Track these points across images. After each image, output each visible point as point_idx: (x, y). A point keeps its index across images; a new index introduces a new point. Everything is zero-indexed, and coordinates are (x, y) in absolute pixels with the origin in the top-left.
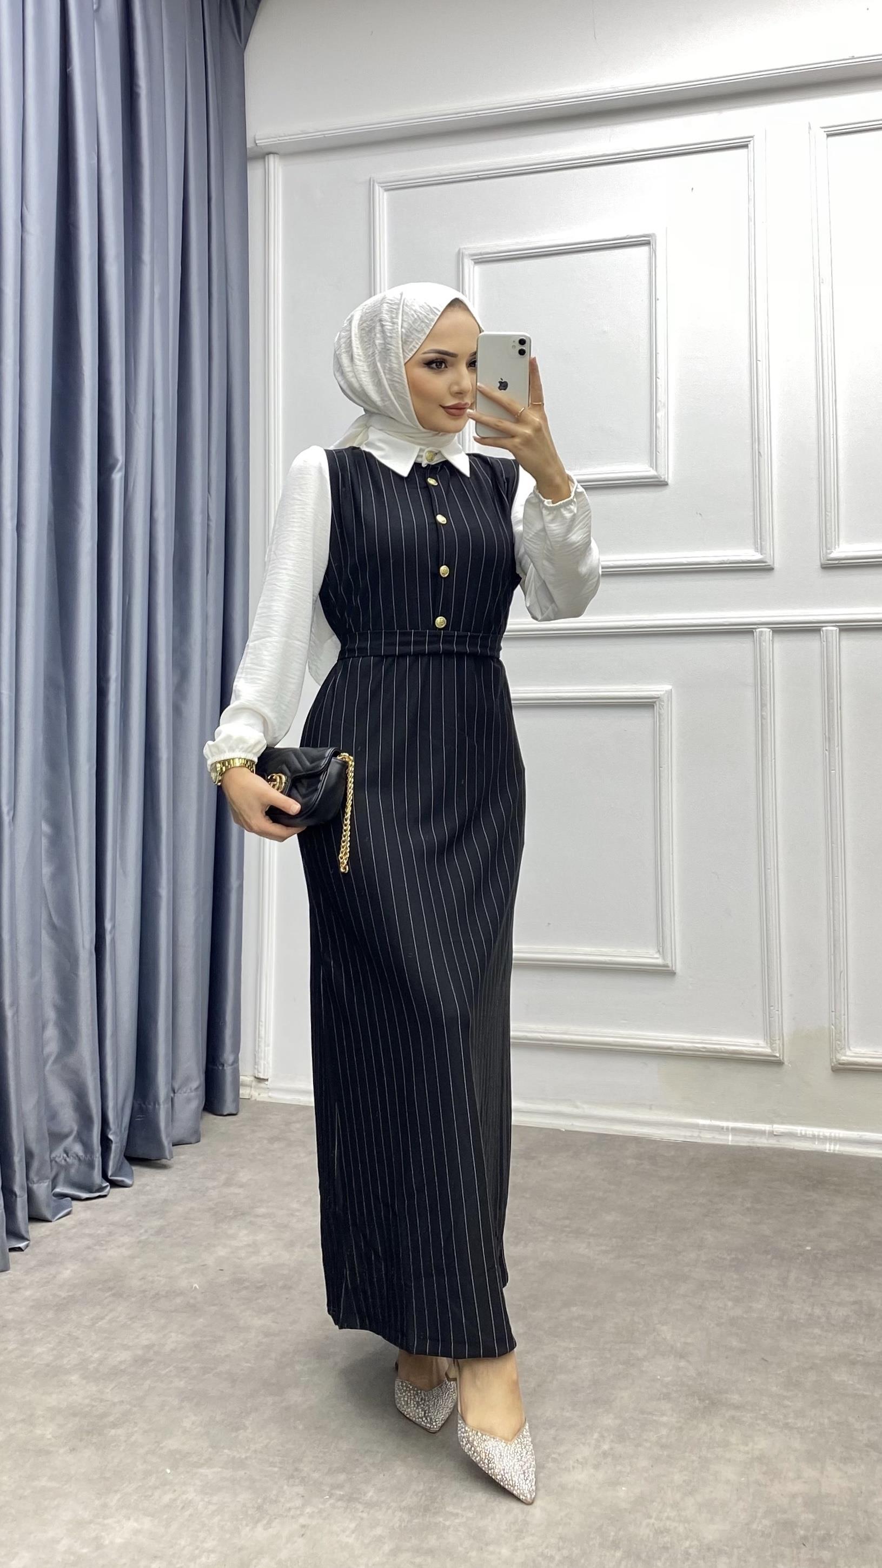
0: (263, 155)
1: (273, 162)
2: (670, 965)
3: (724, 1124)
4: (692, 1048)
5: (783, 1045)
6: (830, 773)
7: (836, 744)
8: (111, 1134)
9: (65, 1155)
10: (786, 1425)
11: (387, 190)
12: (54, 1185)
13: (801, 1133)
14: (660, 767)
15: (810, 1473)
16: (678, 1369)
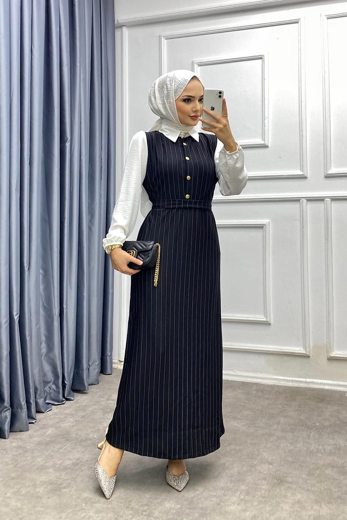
0: (121, 26)
1: (125, 29)
2: (269, 321)
3: (288, 378)
4: (277, 351)
5: (310, 350)
6: (327, 252)
7: (330, 241)
8: (66, 381)
9: (49, 389)
10: (308, 490)
11: (166, 39)
12: (45, 400)
13: (316, 382)
14: (265, 250)
15: (316, 507)
16: (269, 468)
